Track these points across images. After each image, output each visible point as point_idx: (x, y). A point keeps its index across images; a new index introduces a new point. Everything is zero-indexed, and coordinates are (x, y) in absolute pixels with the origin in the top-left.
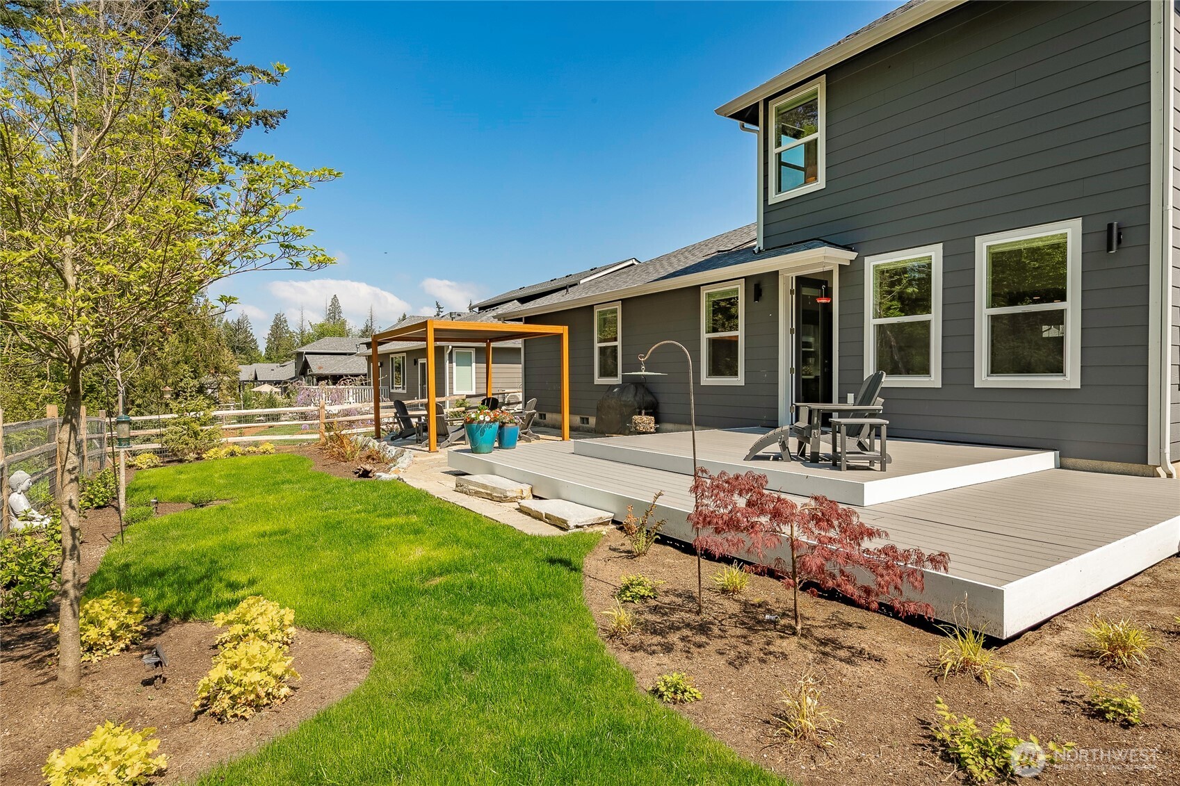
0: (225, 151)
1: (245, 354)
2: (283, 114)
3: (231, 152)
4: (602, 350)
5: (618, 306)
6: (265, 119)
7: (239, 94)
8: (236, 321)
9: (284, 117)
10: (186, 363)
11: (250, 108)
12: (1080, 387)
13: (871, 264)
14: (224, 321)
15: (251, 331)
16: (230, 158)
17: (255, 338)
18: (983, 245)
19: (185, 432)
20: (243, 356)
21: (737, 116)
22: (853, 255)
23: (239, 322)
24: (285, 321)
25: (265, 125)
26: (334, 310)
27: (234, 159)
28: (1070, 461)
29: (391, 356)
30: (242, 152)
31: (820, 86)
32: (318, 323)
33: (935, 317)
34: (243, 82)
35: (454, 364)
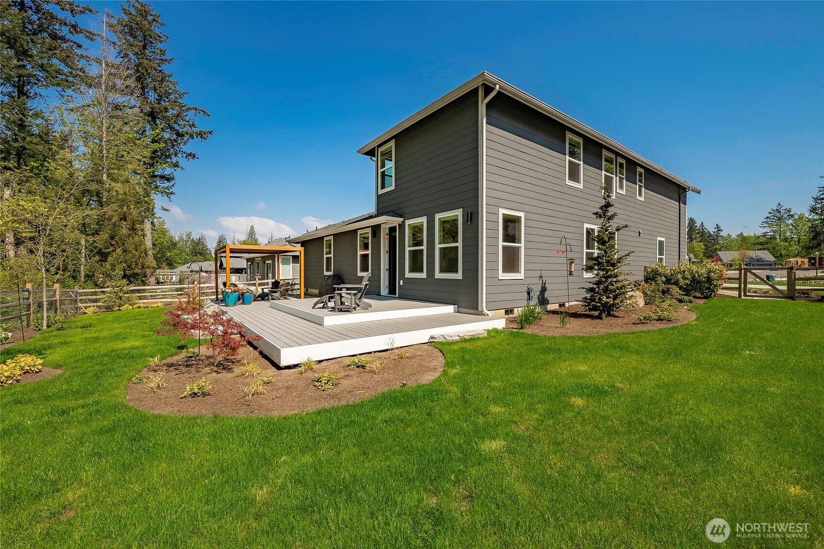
0: (179, 151)
1: (202, 256)
2: (211, 133)
3: (182, 151)
4: (327, 258)
5: (331, 238)
6: (201, 135)
7: (188, 121)
8: (198, 238)
9: (211, 134)
10: (125, 263)
11: (193, 129)
12: (461, 278)
13: (408, 222)
14: (192, 238)
15: (206, 244)
16: (182, 154)
17: (208, 248)
18: (438, 216)
19: (114, 297)
20: (201, 257)
21: (367, 154)
22: (402, 219)
23: (199, 239)
24: (225, 239)
25: (201, 138)
26: (252, 233)
27: (184, 155)
28: (461, 310)
29: (256, 259)
30: (189, 152)
31: (392, 143)
32: (242, 240)
33: (424, 247)
34: (190, 115)
35: (281, 264)
